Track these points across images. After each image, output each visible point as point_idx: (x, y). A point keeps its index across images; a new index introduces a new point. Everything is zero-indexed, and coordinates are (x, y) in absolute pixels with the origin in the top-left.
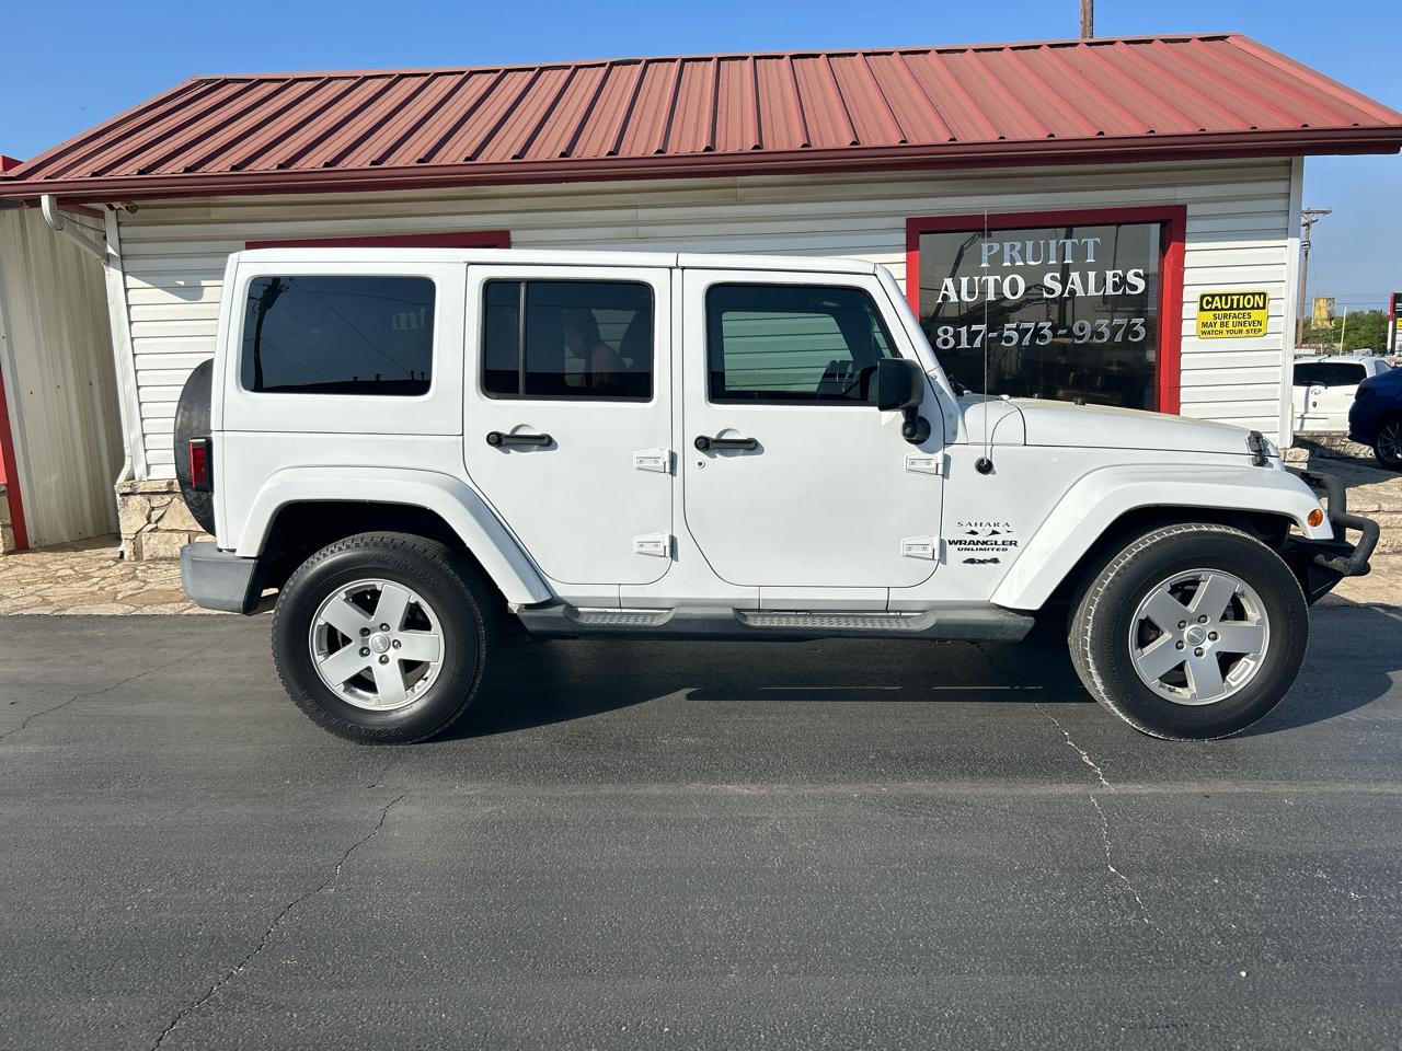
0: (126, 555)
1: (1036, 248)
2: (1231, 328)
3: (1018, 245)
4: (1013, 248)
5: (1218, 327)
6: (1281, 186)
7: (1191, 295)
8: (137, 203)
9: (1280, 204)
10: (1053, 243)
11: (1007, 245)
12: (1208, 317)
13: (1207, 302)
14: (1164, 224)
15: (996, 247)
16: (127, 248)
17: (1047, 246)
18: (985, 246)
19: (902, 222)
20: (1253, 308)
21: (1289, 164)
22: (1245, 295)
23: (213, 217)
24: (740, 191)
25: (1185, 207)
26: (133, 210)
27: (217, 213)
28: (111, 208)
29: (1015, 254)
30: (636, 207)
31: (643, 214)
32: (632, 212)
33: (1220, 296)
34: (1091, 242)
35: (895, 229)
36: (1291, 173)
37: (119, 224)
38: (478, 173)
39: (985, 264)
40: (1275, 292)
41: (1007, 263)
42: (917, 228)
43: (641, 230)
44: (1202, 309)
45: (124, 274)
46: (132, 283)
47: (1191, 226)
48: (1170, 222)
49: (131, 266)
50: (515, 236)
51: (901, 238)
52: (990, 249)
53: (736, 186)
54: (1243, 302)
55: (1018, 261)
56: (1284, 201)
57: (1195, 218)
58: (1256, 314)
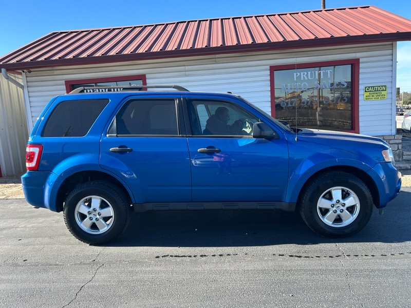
1: (311, 73)
2: (375, 97)
3: (306, 73)
4: (304, 74)
5: (371, 97)
6: (390, 52)
7: (361, 87)
8: (32, 70)
9: (390, 57)
10: (317, 72)
11: (302, 73)
12: (367, 94)
13: (367, 89)
14: (352, 65)
15: (299, 74)
16: (30, 84)
17: (315, 73)
18: (295, 74)
19: (268, 67)
20: (382, 91)
21: (393, 44)
22: (379, 86)
24: (217, 59)
25: (359, 59)
26: (30, 72)
27: (56, 72)
28: (24, 72)
29: (304, 76)
30: (185, 66)
31: (187, 68)
32: (183, 67)
33: (371, 87)
34: (329, 71)
35: (266, 70)
36: (393, 48)
37: (26, 77)
38: (134, 57)
39: (295, 79)
40: (388, 85)
41: (302, 79)
42: (273, 69)
43: (187, 73)
44: (366, 91)
45: (28, 92)
46: (31, 94)
47: (361, 65)
48: (354, 64)
49: (30, 89)
50: (147, 76)
51: (268, 72)
52: (297, 75)
53: (216, 58)
54: (379, 89)
55: (306, 78)
56: (391, 56)
57: (363, 62)
58: (383, 93)
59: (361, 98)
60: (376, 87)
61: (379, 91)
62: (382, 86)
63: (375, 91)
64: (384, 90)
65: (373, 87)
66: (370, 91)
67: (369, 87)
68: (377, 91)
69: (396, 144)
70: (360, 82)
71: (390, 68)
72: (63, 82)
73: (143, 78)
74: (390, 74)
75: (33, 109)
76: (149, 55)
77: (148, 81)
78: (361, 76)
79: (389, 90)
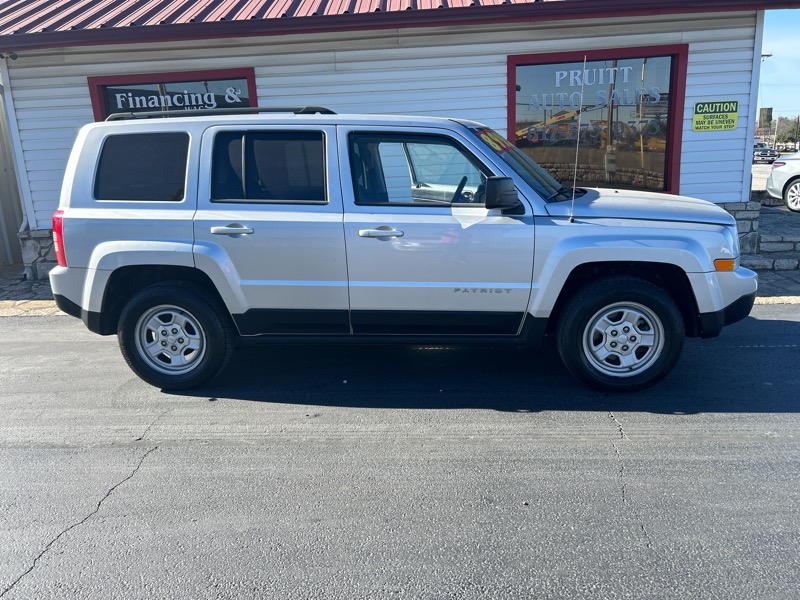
0: (28, 276)
1: (591, 73)
2: (715, 124)
3: (579, 72)
4: (576, 74)
5: (706, 124)
6: (749, 31)
7: (689, 104)
8: (18, 53)
9: (749, 43)
10: (601, 70)
11: (572, 72)
12: (700, 117)
13: (699, 108)
14: (674, 57)
15: (565, 73)
16: (15, 83)
17: (597, 72)
18: (558, 73)
19: (504, 58)
20: (729, 111)
21: (756, 16)
22: (724, 103)
23: (66, 61)
24: (400, 39)
25: (687, 45)
26: (15, 57)
27: (69, 59)
28: (2, 57)
29: (577, 78)
30: (334, 51)
31: (339, 55)
32: (331, 54)
33: (708, 104)
34: (626, 69)
35: (499, 63)
36: (756, 23)
37: (8, 68)
38: (229, 28)
39: (558, 85)
40: (743, 101)
41: (572, 84)
42: (515, 62)
43: (338, 65)
44: (697, 113)
45: (13, 99)
46: (19, 104)
47: (691, 58)
48: (677, 55)
49: (17, 94)
50: (257, 71)
51: (504, 69)
52: (561, 75)
53: (397, 36)
54: (723, 107)
55: (579, 83)
56: (751, 41)
57: (695, 52)
58: (731, 116)
59: (686, 126)
60: (718, 105)
61: (724, 112)
62: (729, 103)
63: (716, 112)
64: (733, 111)
65: (712, 103)
66: (706, 112)
67: (704, 104)
68: (720, 112)
69: (748, 219)
70: (688, 92)
71: (747, 66)
72: (84, 79)
73: (247, 75)
74: (746, 77)
75: (24, 135)
76: (259, 26)
77: (258, 81)
78: (689, 81)
79: (742, 111)
